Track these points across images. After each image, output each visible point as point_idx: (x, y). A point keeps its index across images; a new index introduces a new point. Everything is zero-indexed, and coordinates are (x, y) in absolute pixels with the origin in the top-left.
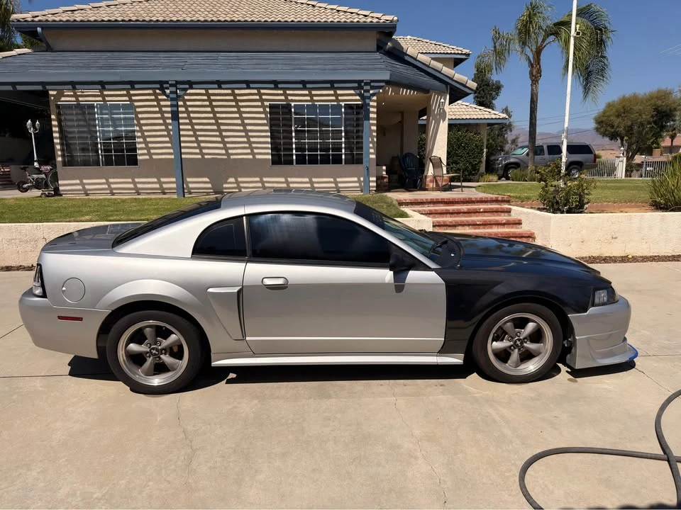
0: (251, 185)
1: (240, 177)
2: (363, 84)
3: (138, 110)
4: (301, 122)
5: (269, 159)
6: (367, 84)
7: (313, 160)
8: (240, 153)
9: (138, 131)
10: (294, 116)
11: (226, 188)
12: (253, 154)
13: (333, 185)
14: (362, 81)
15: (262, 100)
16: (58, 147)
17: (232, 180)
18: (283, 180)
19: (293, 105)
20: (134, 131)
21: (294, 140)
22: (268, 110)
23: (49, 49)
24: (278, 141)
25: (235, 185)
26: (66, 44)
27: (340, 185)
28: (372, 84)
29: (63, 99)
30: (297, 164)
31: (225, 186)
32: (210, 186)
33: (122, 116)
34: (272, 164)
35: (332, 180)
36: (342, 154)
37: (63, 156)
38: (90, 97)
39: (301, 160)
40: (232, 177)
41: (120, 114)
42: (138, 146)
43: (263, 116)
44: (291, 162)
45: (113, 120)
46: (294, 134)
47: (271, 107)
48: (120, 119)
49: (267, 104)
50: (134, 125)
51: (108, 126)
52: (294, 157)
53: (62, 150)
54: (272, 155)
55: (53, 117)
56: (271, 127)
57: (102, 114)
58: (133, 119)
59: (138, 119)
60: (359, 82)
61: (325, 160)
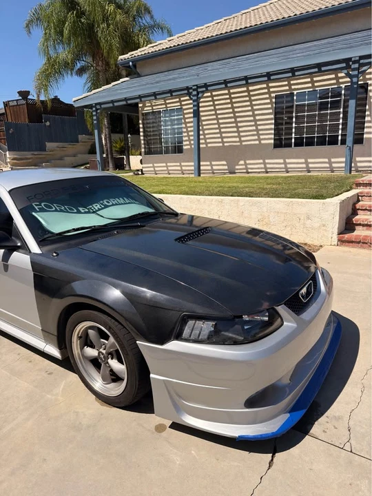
0: (256, 166)
1: (248, 160)
2: (351, 63)
3: (185, 112)
4: (300, 108)
5: (271, 144)
6: (355, 62)
7: (310, 143)
8: (250, 140)
9: (184, 128)
10: (295, 103)
11: (237, 169)
12: (259, 140)
13: (328, 165)
14: (350, 59)
15: (269, 93)
16: (142, 142)
17: (242, 162)
18: (282, 161)
19: (295, 92)
20: (182, 128)
21: (294, 125)
22: (274, 100)
23: (139, 76)
24: (280, 127)
25: (244, 167)
26: (147, 71)
27: (334, 165)
28: (361, 61)
29: (145, 109)
30: (295, 146)
31: (237, 167)
32: (226, 167)
33: (176, 117)
34: (274, 147)
35: (327, 160)
36: (338, 135)
37: (145, 148)
38: (159, 105)
39: (299, 143)
40: (242, 160)
41: (174, 116)
42: (184, 139)
43: (270, 106)
44: (290, 145)
45: (171, 120)
46: (294, 120)
47: (276, 97)
48: (174, 120)
49: (273, 95)
50: (181, 124)
51: (168, 126)
52: (293, 140)
53: (144, 144)
54: (275, 140)
55: (140, 122)
56: (275, 115)
57: (165, 117)
58: (181, 119)
59: (185, 119)
60: (347, 61)
61: (322, 142)
